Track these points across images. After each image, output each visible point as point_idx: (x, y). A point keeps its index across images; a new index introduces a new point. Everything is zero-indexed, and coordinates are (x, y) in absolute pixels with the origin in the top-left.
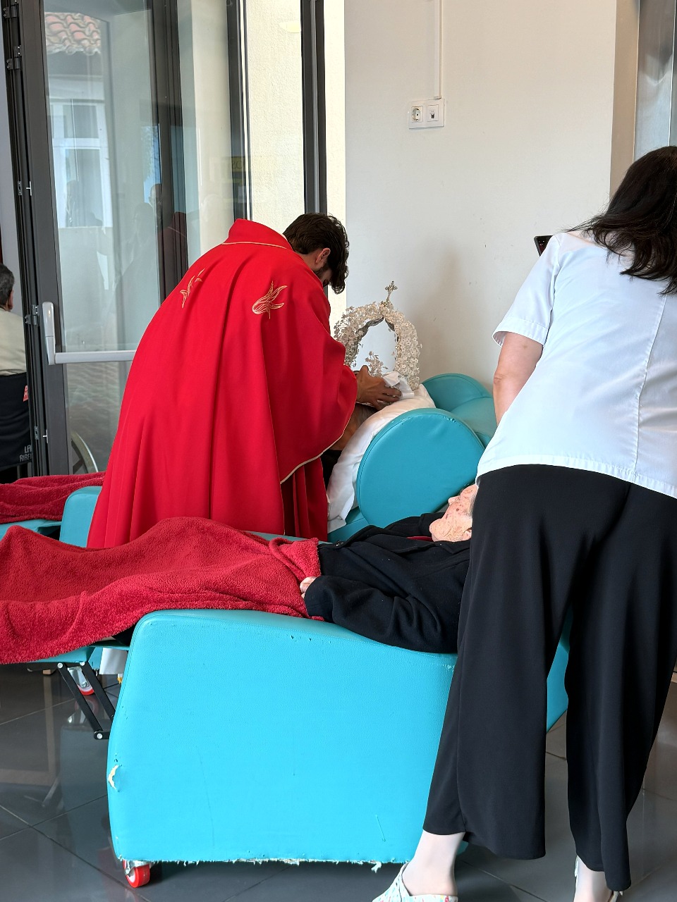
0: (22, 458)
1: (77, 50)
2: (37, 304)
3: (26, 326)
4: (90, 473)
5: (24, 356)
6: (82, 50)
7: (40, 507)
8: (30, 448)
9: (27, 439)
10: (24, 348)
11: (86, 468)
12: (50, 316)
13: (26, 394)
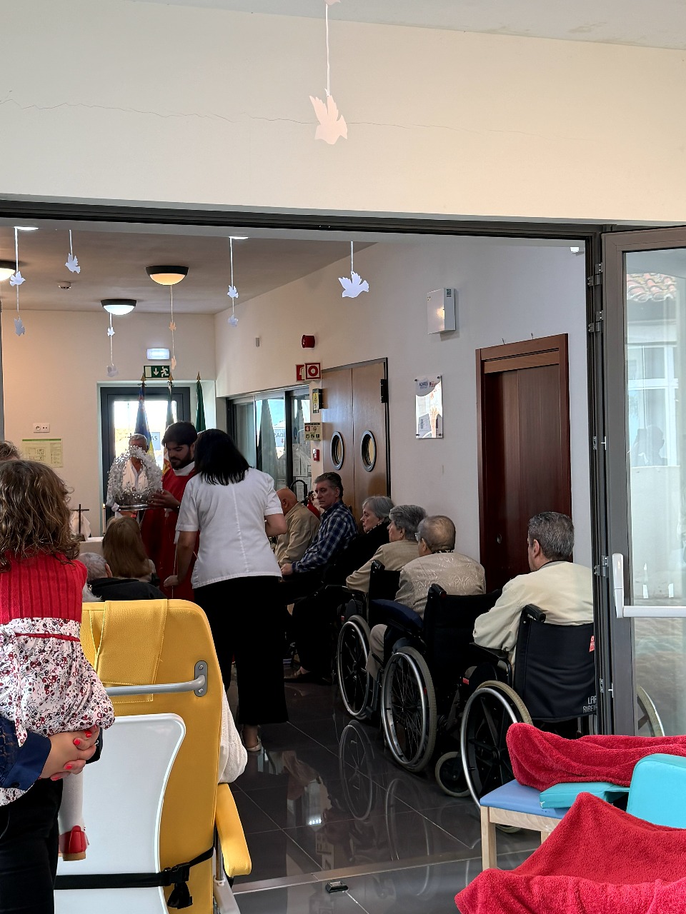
0: (585, 709)
2: (607, 555)
3: (595, 577)
4: (657, 735)
7: (607, 769)
8: (594, 699)
9: (592, 690)
11: (650, 724)
12: (619, 567)
13: (592, 644)
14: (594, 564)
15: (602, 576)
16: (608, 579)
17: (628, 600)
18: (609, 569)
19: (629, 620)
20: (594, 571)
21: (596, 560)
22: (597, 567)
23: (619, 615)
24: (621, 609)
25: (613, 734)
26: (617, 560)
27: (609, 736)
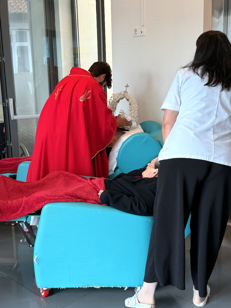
0: (3, 152)
1: (20, 12)
2: (7, 99)
3: (3, 107)
4: (27, 157)
5: (3, 116)
6: (22, 12)
7: (10, 168)
8: (6, 148)
9: (5, 145)
10: (3, 114)
11: (25, 155)
12: (11, 103)
13: (4, 130)
14: (3, 102)
15: (6, 107)
16: (8, 107)
17: (15, 114)
18: (8, 104)
19: (16, 120)
20: (3, 105)
21: (4, 101)
22: (4, 103)
23: (12, 119)
24: (13, 117)
25: (12, 157)
26: (11, 101)
27: (11, 158)
